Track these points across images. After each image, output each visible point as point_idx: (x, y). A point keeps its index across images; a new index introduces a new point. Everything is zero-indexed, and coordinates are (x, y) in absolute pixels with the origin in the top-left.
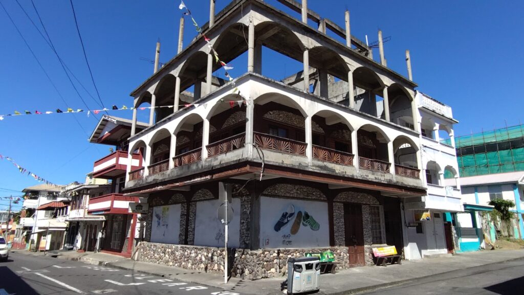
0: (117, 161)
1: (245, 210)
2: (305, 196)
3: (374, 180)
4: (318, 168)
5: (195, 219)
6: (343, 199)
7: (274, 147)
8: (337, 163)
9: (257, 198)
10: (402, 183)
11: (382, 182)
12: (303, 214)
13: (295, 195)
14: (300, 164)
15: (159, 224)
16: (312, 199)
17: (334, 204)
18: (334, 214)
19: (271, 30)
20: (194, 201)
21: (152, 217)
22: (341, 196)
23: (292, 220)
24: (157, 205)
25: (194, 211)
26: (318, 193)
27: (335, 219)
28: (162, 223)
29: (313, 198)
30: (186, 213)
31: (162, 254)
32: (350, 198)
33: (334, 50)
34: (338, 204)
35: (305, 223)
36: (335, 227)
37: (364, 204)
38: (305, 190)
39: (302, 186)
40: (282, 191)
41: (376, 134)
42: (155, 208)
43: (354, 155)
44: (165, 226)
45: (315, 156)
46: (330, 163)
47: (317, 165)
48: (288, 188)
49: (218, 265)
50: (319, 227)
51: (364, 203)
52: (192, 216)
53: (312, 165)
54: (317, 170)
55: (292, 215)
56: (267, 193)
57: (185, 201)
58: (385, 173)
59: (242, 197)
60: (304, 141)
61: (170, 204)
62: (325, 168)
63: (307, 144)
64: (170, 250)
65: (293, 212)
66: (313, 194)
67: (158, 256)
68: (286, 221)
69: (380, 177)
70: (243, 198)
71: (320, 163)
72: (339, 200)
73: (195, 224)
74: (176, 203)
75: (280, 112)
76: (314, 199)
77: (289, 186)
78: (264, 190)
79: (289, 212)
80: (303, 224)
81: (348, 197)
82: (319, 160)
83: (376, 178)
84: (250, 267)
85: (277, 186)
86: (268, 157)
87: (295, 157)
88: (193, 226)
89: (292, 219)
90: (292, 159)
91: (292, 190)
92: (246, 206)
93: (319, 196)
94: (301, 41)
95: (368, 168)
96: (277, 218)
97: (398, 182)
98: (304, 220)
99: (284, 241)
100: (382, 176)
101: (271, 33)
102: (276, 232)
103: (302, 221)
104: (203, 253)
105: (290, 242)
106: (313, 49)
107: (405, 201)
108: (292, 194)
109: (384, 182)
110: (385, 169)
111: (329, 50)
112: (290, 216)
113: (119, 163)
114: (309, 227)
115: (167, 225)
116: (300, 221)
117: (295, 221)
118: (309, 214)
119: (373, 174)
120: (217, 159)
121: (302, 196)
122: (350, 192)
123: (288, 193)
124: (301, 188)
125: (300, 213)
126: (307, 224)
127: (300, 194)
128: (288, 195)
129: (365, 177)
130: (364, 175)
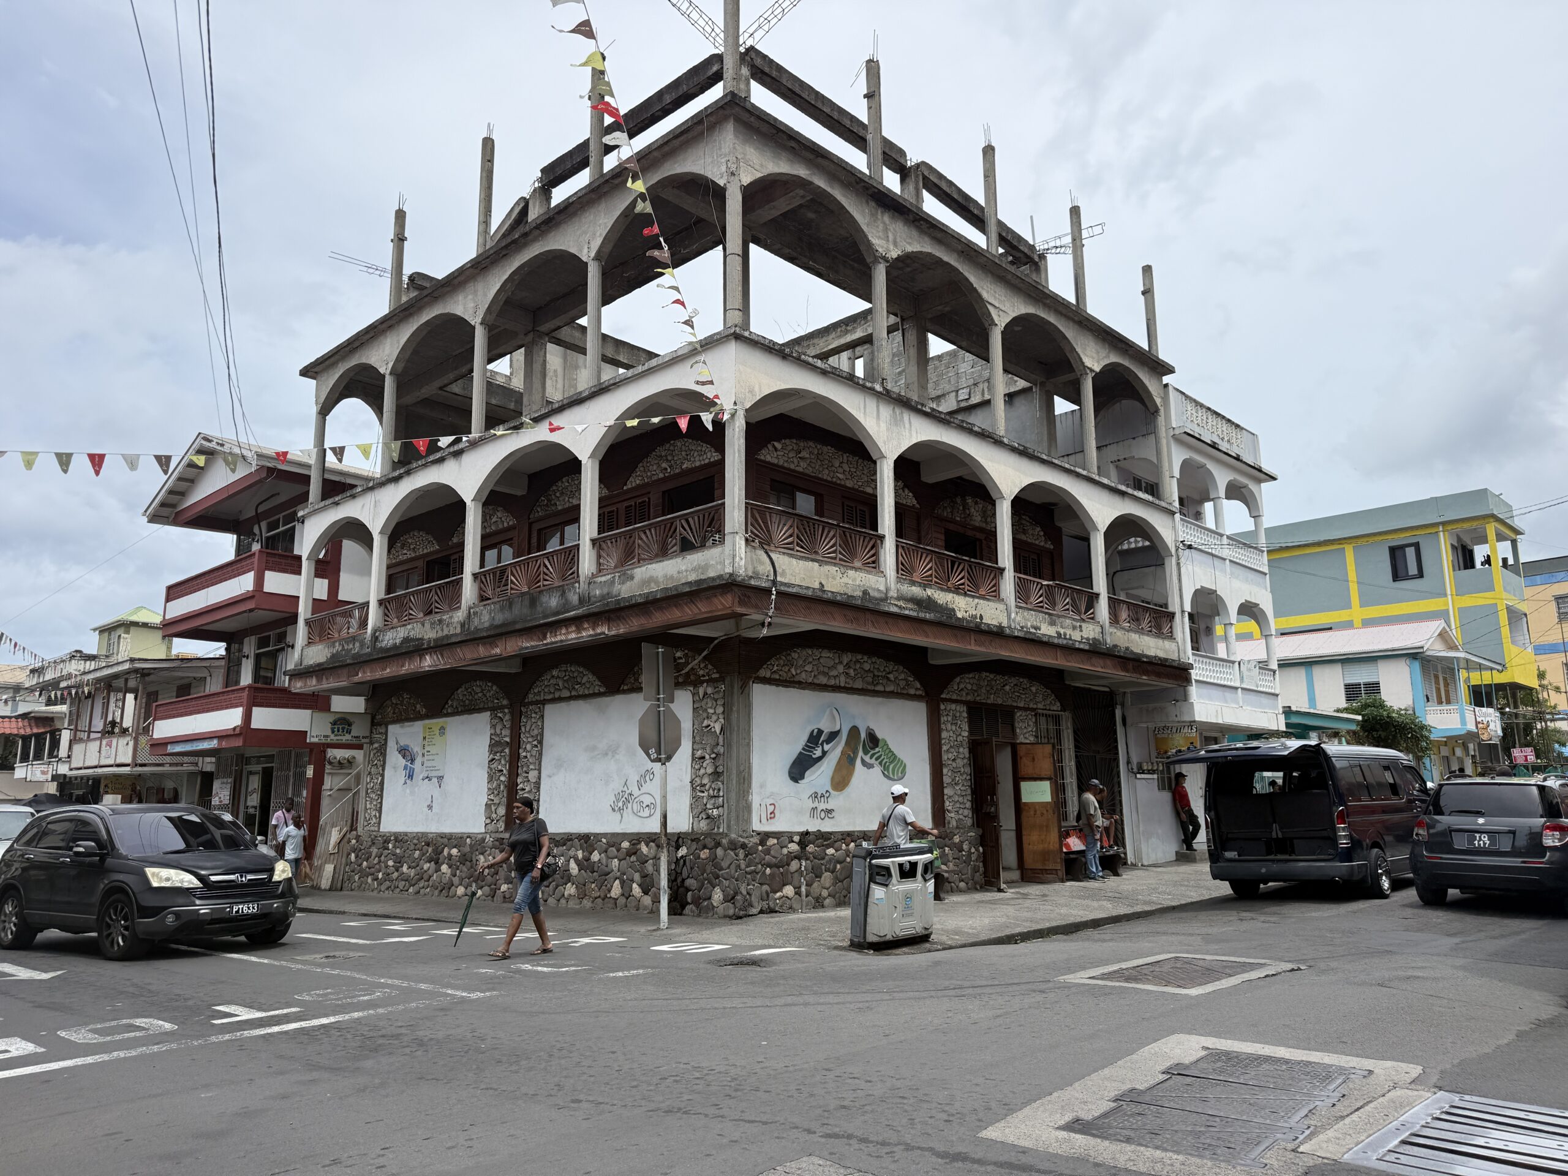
0: (259, 581)
1: (706, 723)
2: (868, 683)
3: (1056, 641)
4: (910, 606)
5: (541, 754)
6: (967, 694)
7: (798, 545)
8: (957, 590)
9: (744, 688)
10: (1127, 649)
11: (1077, 645)
12: (863, 735)
13: (842, 681)
14: (865, 592)
15: (411, 776)
16: (885, 691)
17: (942, 707)
18: (944, 735)
19: (782, 200)
20: (537, 703)
21: (384, 755)
22: (962, 686)
23: (836, 750)
24: (400, 719)
25: (536, 732)
26: (902, 676)
27: (944, 748)
28: (420, 773)
29: (888, 689)
30: (508, 739)
31: (426, 866)
32: (983, 691)
33: (953, 262)
34: (953, 706)
35: (867, 759)
36: (945, 771)
37: (1020, 708)
38: (867, 667)
39: (859, 657)
40: (808, 668)
41: (1052, 511)
42: (393, 729)
43: (1002, 570)
44: (435, 780)
45: (904, 569)
46: (942, 590)
47: (909, 596)
48: (822, 660)
49: (623, 883)
50: (904, 772)
51: (1021, 705)
52: (529, 747)
53: (896, 595)
54: (910, 611)
55: (833, 736)
56: (768, 675)
57: (505, 702)
58: (1083, 620)
59: (695, 686)
60: (875, 527)
61: (448, 715)
62: (928, 604)
63: (882, 538)
64: (454, 851)
65: (837, 728)
66: (888, 679)
67: (412, 872)
68: (818, 753)
69: (1069, 632)
70: (701, 691)
71: (916, 591)
72: (955, 697)
73: (540, 771)
74: (470, 709)
75: (802, 444)
76: (892, 692)
77: (826, 653)
78: (761, 667)
79: (827, 729)
80: (863, 762)
81: (980, 687)
82: (913, 583)
83: (1059, 634)
84: (726, 883)
85: (795, 655)
86: (784, 573)
87: (851, 573)
88: (533, 775)
89: (834, 748)
90: (845, 580)
91: (834, 667)
92: (711, 711)
93: (902, 684)
94: (866, 236)
95: (1038, 609)
96: (797, 747)
97: (1115, 646)
98: (866, 752)
99: (814, 809)
100: (1074, 628)
101: (782, 205)
102: (792, 783)
103: (861, 753)
104: (572, 853)
105: (830, 811)
106: (899, 259)
107: (1128, 700)
108: (835, 677)
109: (1082, 646)
110: (1083, 611)
111: (940, 262)
112: (828, 741)
113: (266, 589)
114: (877, 770)
115: (440, 778)
116: (855, 753)
117: (842, 753)
118: (880, 735)
119: (1052, 623)
120: (632, 578)
121: (858, 684)
122: (984, 674)
123: (825, 674)
124: (857, 661)
125: (854, 731)
126: (873, 761)
127: (854, 679)
128: (823, 680)
129: (1033, 630)
130: (1029, 624)
